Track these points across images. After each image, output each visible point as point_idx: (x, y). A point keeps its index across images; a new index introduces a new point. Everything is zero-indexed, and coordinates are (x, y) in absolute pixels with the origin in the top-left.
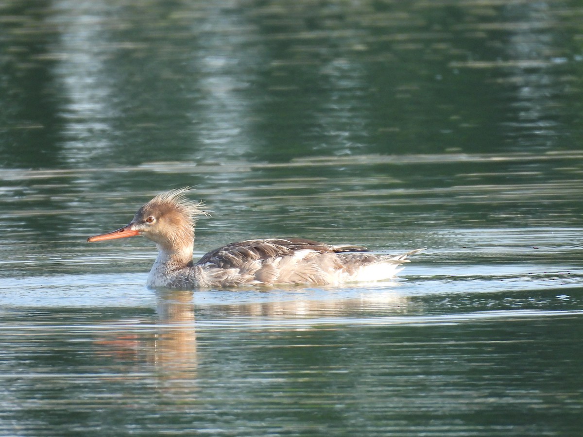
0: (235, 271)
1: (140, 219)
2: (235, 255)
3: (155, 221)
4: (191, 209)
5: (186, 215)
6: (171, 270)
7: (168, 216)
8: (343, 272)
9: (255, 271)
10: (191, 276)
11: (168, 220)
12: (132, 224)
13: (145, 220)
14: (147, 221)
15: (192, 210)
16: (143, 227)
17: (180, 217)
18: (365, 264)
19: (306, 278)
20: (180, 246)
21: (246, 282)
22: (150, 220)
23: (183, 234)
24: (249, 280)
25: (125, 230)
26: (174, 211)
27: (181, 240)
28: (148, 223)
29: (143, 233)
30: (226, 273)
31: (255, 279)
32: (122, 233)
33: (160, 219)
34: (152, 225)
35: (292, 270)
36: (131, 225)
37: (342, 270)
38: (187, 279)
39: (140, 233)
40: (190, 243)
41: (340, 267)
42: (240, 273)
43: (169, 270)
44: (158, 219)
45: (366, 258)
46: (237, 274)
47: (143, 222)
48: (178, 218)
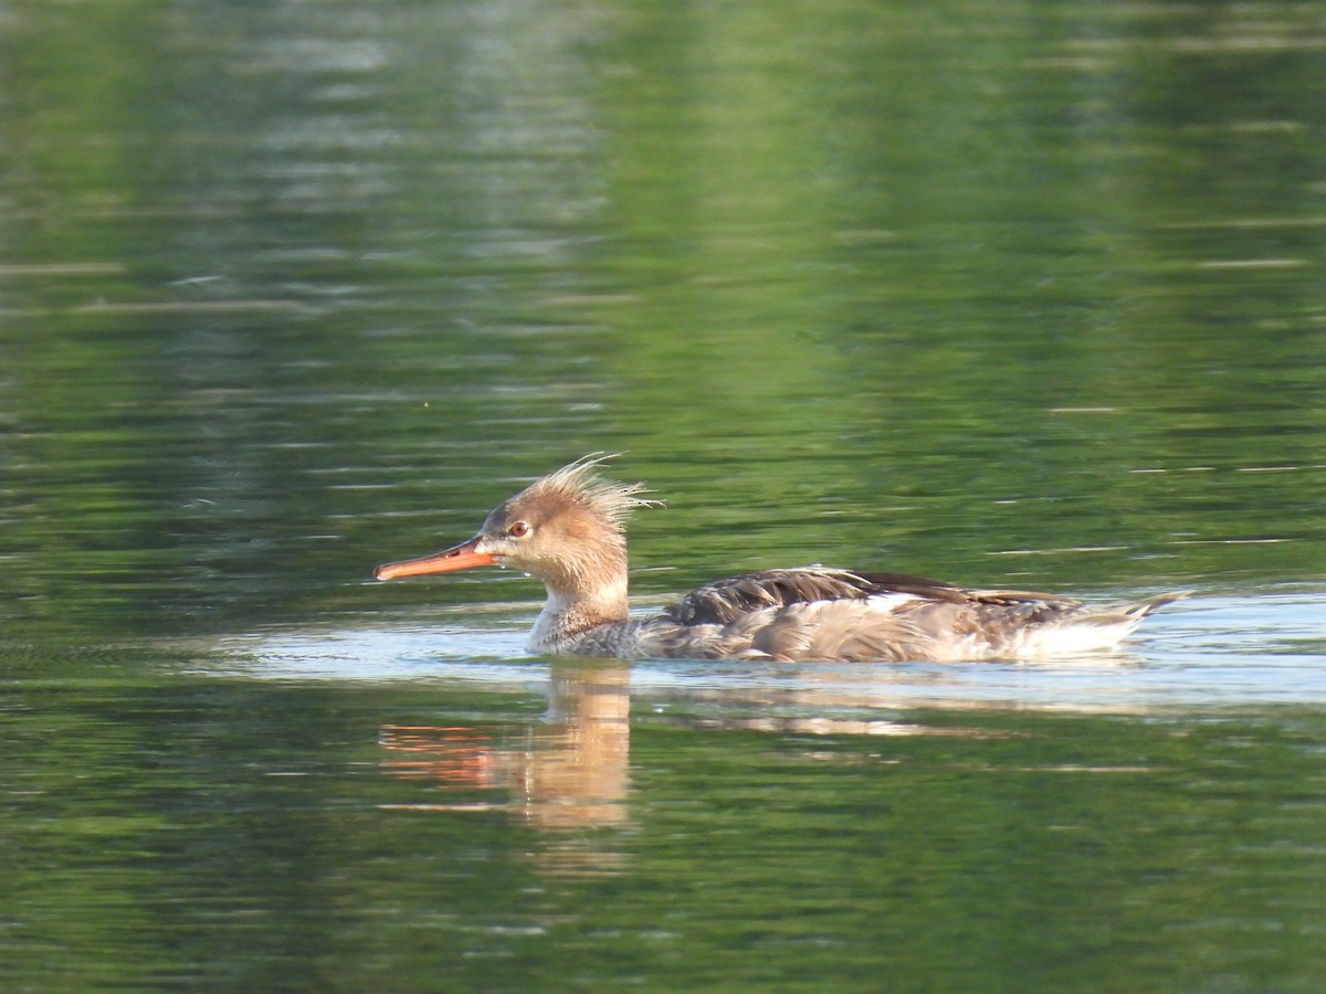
0: (714, 629)
1: (498, 529)
2: (729, 598)
3: (530, 533)
4: (609, 500)
5: (600, 514)
6: (566, 632)
7: (559, 521)
8: (978, 640)
9: (755, 628)
10: (613, 639)
11: (560, 531)
12: (479, 539)
13: (507, 530)
14: (512, 533)
15: (615, 500)
16: (502, 546)
17: (587, 522)
18: (1031, 625)
19: (880, 648)
20: (593, 584)
21: (732, 653)
22: (519, 531)
23: (597, 559)
24: (738, 649)
25: (462, 552)
26: (572, 508)
27: (593, 572)
28: (514, 538)
29: (504, 559)
30: (687, 632)
31: (753, 647)
32: (456, 558)
33: (543, 529)
34: (523, 542)
35: (848, 631)
36: (475, 543)
37: (974, 636)
38: (603, 645)
39: (496, 559)
40: (616, 575)
41: (971, 630)
42: (722, 632)
43: (562, 630)
44: (536, 528)
45: (1035, 613)
46: (715, 636)
47: (503, 535)
48: (583, 524)
